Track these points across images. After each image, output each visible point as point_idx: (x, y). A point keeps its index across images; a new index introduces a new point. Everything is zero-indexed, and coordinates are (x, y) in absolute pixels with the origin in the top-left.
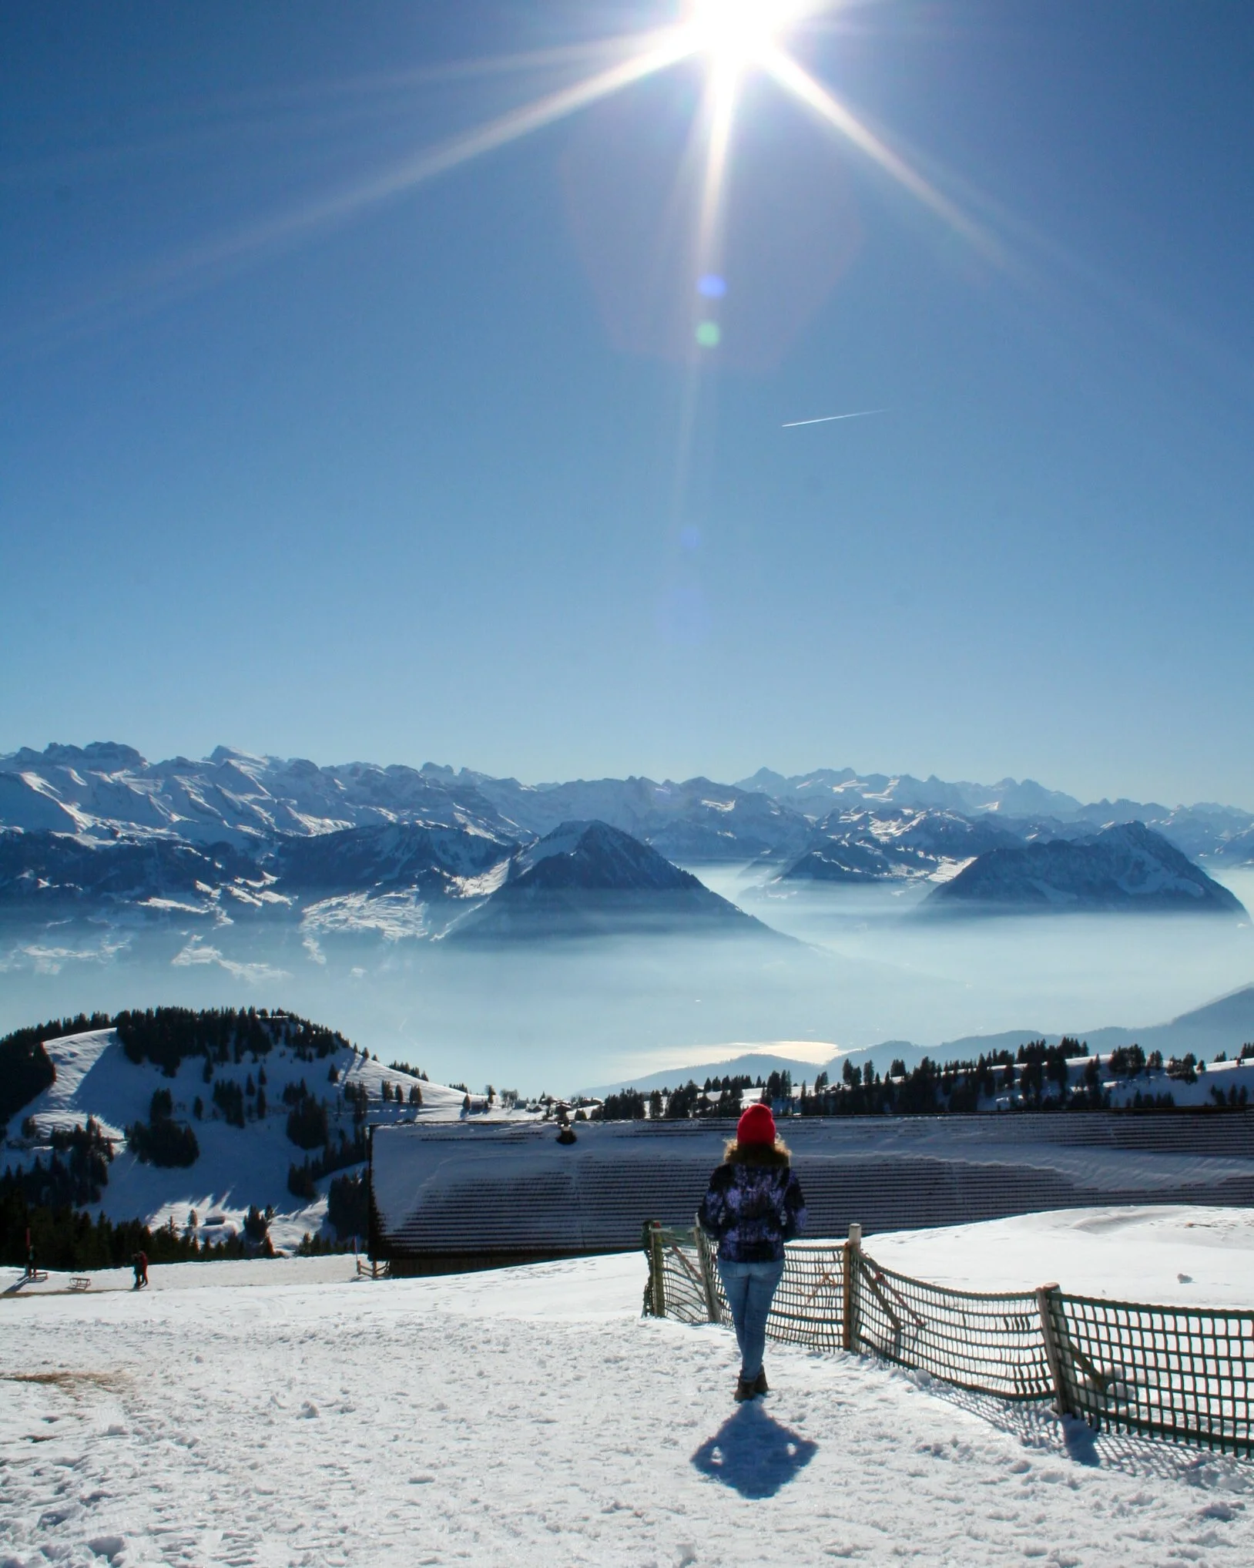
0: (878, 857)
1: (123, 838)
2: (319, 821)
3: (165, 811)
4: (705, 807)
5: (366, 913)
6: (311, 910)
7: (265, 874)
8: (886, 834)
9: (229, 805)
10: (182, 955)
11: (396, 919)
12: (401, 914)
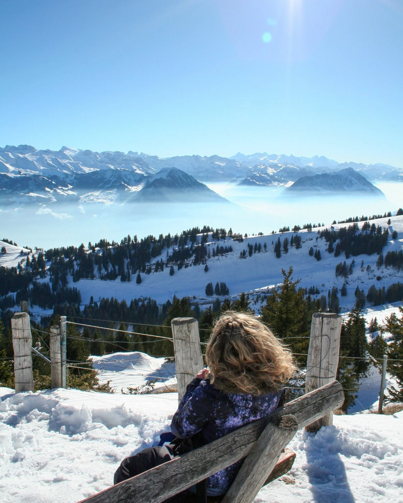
0: (269, 179)
1: (23, 174)
2: (89, 169)
3: (38, 166)
4: (216, 164)
5: (99, 197)
6: (82, 197)
7: (69, 185)
8: (272, 172)
9: (59, 164)
10: (39, 211)
11: (109, 199)
12: (110, 198)
